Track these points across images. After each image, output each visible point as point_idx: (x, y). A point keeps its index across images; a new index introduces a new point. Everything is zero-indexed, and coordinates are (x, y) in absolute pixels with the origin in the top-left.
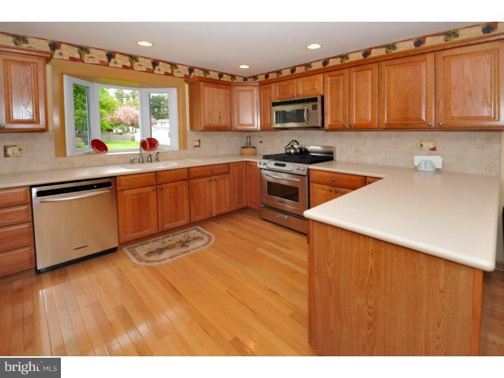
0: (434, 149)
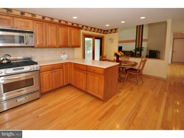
0: (64, 53)
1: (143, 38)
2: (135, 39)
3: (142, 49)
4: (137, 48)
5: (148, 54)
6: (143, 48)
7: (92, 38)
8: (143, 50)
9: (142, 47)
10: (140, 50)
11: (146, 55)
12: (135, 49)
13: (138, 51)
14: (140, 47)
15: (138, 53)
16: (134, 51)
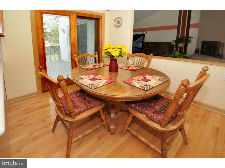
1: (192, 22)
2: (177, 24)
3: (189, 39)
4: (180, 37)
5: (200, 47)
6: (191, 38)
7: (69, 16)
8: (191, 41)
9: (190, 36)
10: (184, 40)
11: (196, 49)
12: (176, 39)
13: (181, 42)
14: (185, 36)
15: (181, 45)
16: (174, 43)
